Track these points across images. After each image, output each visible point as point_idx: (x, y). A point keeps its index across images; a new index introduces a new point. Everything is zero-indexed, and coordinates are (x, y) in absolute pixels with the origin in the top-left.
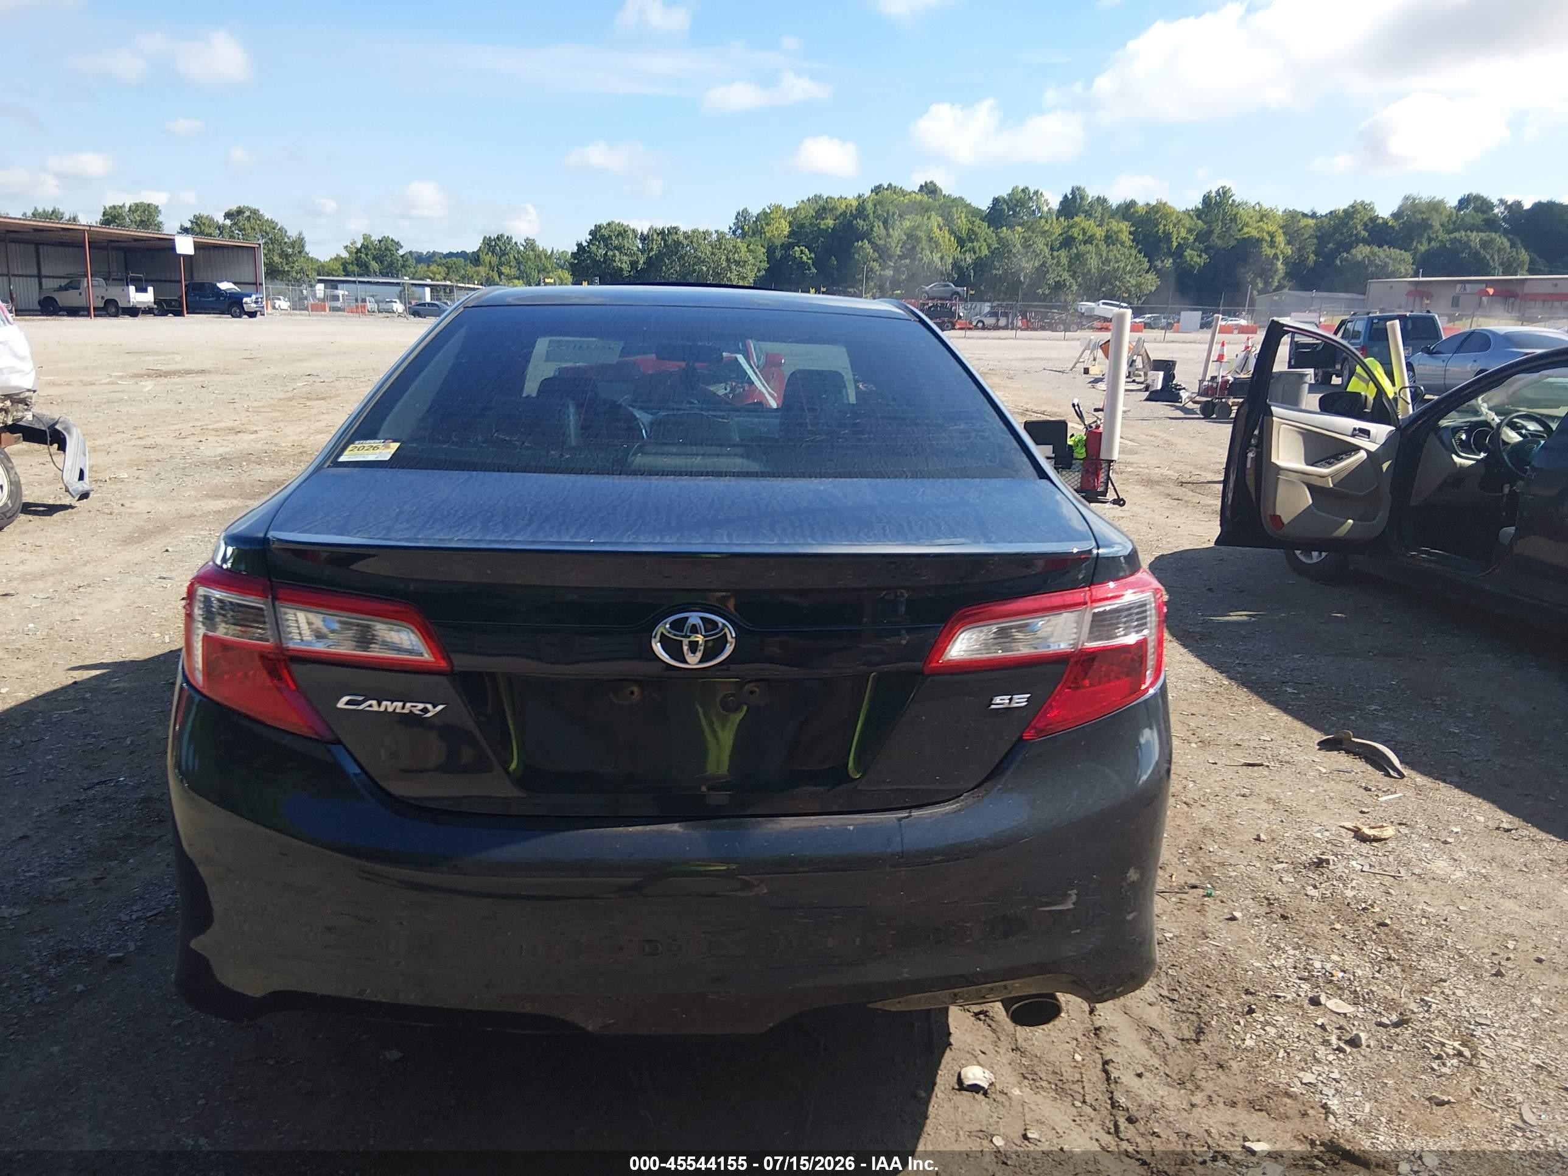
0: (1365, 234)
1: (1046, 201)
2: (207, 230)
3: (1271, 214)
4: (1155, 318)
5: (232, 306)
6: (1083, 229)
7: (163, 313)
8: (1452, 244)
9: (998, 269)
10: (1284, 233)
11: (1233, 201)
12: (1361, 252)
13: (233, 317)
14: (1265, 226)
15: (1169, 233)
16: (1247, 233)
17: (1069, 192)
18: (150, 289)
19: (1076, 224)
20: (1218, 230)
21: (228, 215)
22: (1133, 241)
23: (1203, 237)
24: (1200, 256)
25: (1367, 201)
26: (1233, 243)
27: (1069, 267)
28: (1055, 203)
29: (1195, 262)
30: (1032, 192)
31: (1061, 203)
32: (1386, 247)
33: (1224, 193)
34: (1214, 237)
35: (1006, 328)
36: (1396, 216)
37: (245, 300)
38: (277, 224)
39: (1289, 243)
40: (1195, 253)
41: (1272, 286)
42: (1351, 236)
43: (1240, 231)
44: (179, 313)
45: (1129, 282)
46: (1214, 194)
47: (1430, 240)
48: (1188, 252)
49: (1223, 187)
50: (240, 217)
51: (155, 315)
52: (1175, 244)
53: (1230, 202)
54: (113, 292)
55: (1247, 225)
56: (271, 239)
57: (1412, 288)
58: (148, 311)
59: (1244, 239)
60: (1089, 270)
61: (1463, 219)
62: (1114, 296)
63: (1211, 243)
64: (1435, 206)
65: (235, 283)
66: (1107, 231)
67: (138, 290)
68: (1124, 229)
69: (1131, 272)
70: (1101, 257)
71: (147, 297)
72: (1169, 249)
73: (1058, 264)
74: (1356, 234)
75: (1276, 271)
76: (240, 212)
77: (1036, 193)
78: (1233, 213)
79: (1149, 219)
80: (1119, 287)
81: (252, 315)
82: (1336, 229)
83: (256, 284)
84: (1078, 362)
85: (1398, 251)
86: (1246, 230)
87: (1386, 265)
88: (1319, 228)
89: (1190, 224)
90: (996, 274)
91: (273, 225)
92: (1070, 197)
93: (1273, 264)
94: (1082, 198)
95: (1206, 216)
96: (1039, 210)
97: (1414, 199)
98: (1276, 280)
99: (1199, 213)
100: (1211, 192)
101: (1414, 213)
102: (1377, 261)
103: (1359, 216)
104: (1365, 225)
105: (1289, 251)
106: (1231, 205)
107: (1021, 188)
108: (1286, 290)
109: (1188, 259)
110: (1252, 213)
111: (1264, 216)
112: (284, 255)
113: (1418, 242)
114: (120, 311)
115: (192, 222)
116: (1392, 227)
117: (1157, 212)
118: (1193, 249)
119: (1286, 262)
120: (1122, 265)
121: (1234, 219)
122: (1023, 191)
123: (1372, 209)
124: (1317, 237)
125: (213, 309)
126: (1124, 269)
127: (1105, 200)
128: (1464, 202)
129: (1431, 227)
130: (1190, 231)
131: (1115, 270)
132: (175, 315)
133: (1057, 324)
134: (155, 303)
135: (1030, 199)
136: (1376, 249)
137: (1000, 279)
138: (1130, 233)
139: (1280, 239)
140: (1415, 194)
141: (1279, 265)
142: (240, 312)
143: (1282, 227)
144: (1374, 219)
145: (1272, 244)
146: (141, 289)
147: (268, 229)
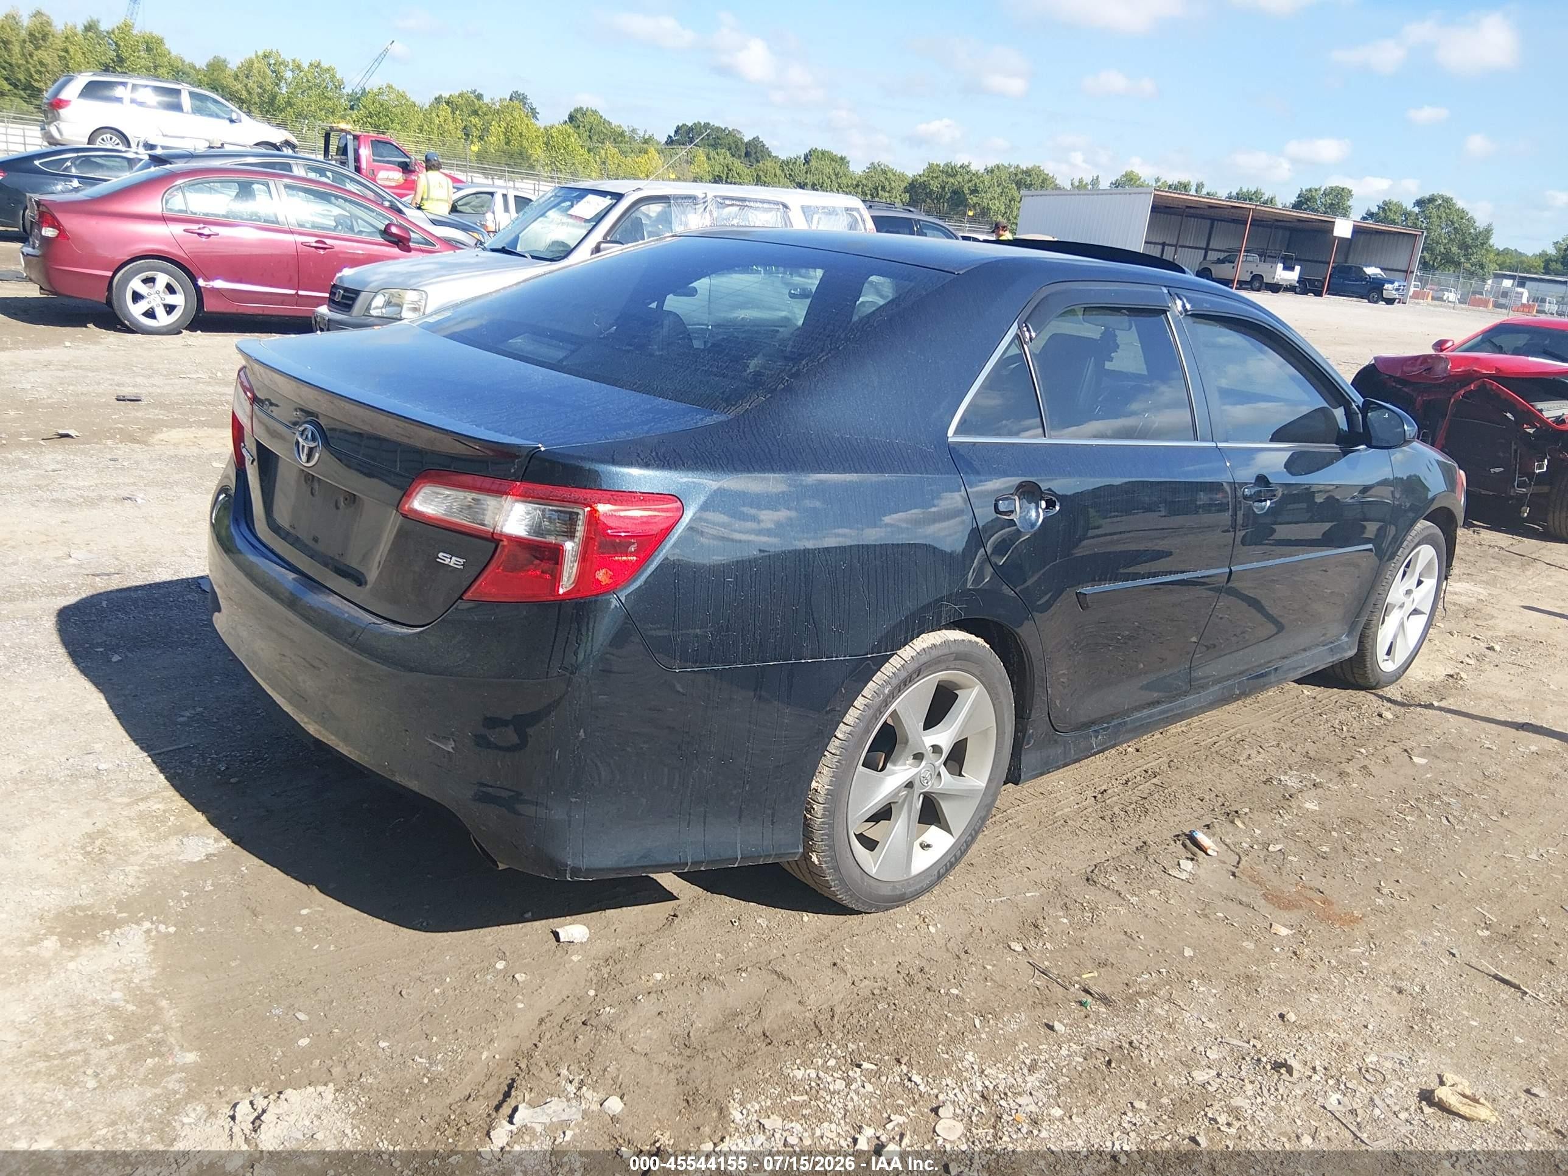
2: (1392, 216)
5: (1372, 291)
7: (1304, 292)
13: (1370, 302)
18: (1298, 268)
21: (1419, 203)
37: (1386, 286)
38: (1467, 214)
44: (1318, 294)
50: (1431, 205)
51: (1296, 293)
54: (1262, 268)
56: (1455, 229)
58: (1291, 289)
65: (1382, 269)
67: (1285, 268)
71: (1292, 276)
76: (1432, 200)
81: (1390, 301)
83: (1407, 272)
91: (1462, 214)
112: (1464, 246)
114: (1263, 287)
115: (1379, 207)
125: (1353, 292)
132: (1315, 295)
134: (1298, 282)
142: (1378, 298)
146: (1289, 268)
147: (1456, 218)
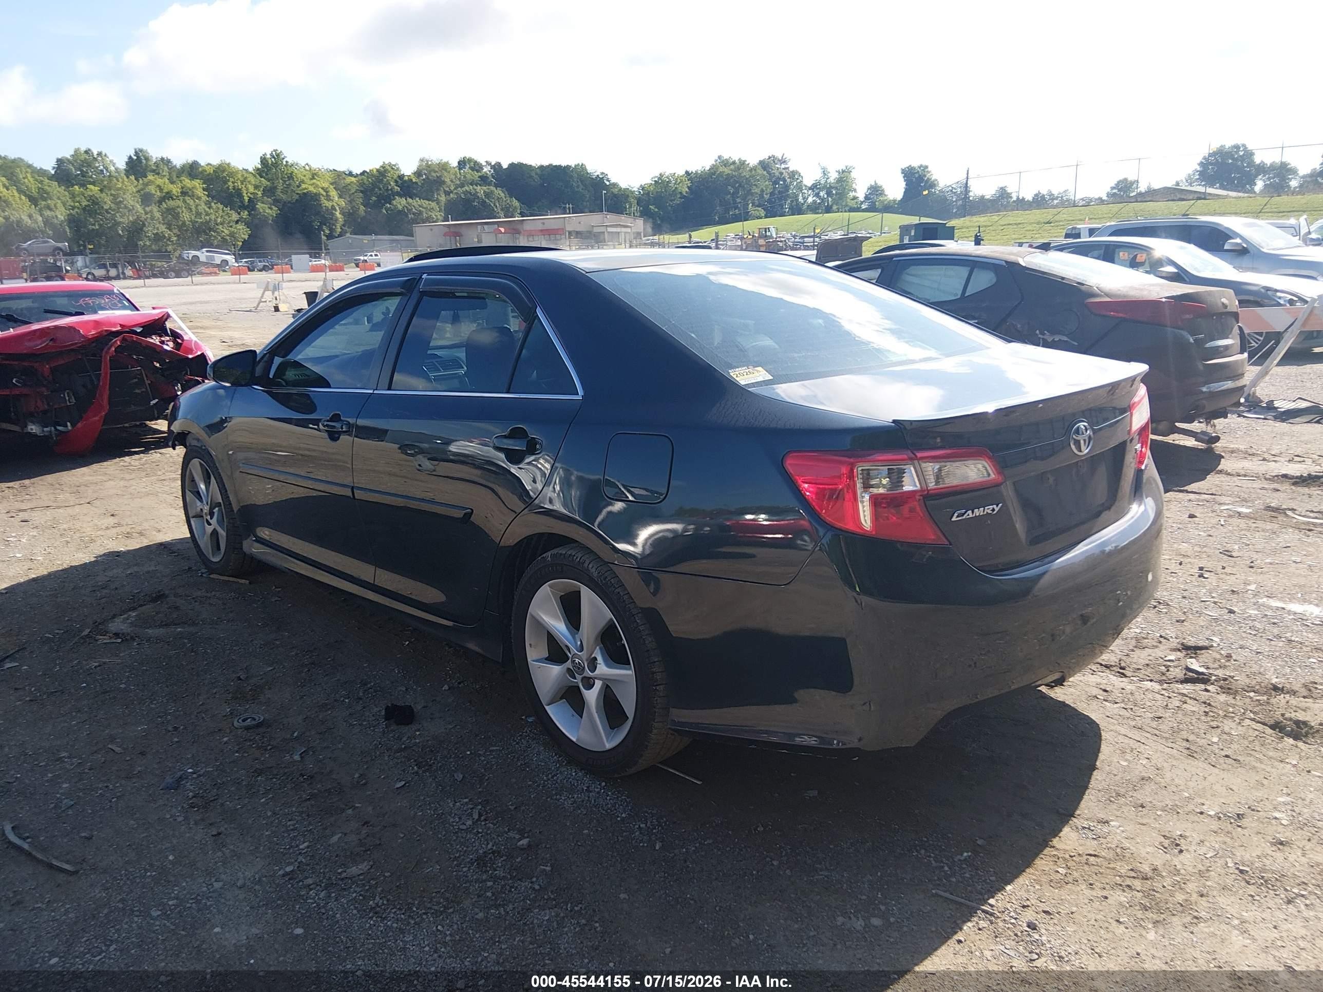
0: (397, 189)
1: (111, 161)
3: (320, 172)
4: (252, 262)
6: (159, 186)
8: (465, 195)
9: (94, 225)
10: (335, 188)
11: (287, 162)
12: (400, 203)
14: (318, 183)
15: (239, 189)
16: (306, 189)
17: (132, 153)
19: (150, 182)
20: (280, 187)
22: (208, 196)
23: (269, 191)
24: (271, 209)
25: (393, 163)
26: (296, 197)
27: (163, 220)
28: (121, 164)
29: (268, 214)
30: (95, 153)
31: (127, 164)
32: (417, 199)
33: (277, 156)
34: (278, 192)
35: (117, 278)
36: (418, 173)
39: (340, 197)
40: (266, 206)
41: (336, 232)
42: (387, 190)
43: (298, 187)
45: (223, 231)
46: (268, 156)
47: (447, 193)
48: (259, 206)
49: (275, 151)
52: (246, 199)
53: (284, 163)
55: (303, 182)
57: (447, 230)
59: (304, 194)
60: (184, 223)
61: (465, 177)
62: (212, 245)
63: (278, 197)
64: (444, 167)
66: (182, 188)
68: (197, 186)
69: (222, 224)
70: (191, 211)
72: (242, 202)
73: (152, 218)
74: (391, 190)
75: (337, 220)
77: (100, 154)
78: (289, 172)
79: (218, 177)
80: (215, 237)
82: (374, 185)
84: (260, 302)
85: (427, 202)
86: (303, 186)
87: (421, 213)
88: (362, 184)
89: (256, 181)
90: (93, 229)
92: (135, 158)
93: (333, 214)
94: (147, 159)
95: (267, 174)
96: (107, 170)
97: (427, 161)
98: (338, 227)
99: (259, 172)
100: (265, 154)
101: (430, 172)
102: (414, 210)
103: (389, 175)
104: (396, 181)
105: (342, 203)
106: (286, 166)
107: (83, 149)
108: (348, 235)
109: (261, 211)
110: (305, 173)
111: (314, 175)
113: (438, 194)
116: (416, 183)
117: (224, 171)
118: (263, 203)
119: (342, 213)
120: (213, 217)
121: (291, 177)
122: (87, 152)
123: (398, 169)
124: (361, 192)
126: (215, 220)
127: (169, 161)
128: (462, 163)
129: (444, 182)
130: (256, 187)
131: (207, 222)
133: (168, 272)
135: (95, 159)
136: (410, 200)
137: (98, 234)
138: (204, 189)
139: (334, 193)
140: (427, 157)
141: (338, 214)
143: (332, 184)
144: (401, 177)
145: (328, 198)
